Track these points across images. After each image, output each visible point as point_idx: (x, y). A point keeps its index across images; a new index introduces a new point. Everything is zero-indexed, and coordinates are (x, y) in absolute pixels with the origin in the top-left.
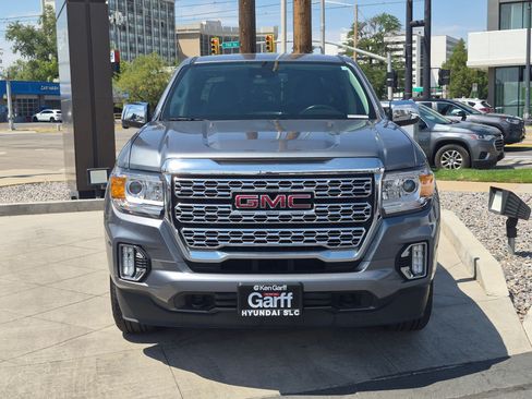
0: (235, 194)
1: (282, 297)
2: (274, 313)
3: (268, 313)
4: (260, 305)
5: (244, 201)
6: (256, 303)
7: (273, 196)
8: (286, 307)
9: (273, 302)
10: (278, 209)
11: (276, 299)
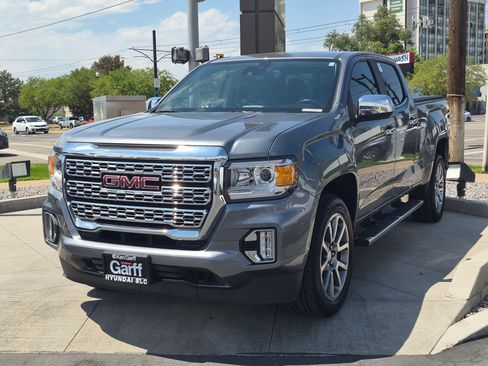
0: (104, 174)
1: (134, 267)
2: (129, 280)
3: (124, 279)
4: (119, 272)
5: (109, 180)
6: (116, 270)
7: (130, 176)
8: (138, 276)
9: (128, 270)
10: (133, 189)
11: (130, 268)
